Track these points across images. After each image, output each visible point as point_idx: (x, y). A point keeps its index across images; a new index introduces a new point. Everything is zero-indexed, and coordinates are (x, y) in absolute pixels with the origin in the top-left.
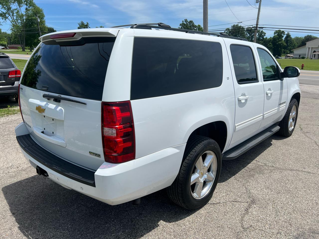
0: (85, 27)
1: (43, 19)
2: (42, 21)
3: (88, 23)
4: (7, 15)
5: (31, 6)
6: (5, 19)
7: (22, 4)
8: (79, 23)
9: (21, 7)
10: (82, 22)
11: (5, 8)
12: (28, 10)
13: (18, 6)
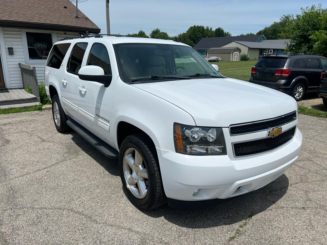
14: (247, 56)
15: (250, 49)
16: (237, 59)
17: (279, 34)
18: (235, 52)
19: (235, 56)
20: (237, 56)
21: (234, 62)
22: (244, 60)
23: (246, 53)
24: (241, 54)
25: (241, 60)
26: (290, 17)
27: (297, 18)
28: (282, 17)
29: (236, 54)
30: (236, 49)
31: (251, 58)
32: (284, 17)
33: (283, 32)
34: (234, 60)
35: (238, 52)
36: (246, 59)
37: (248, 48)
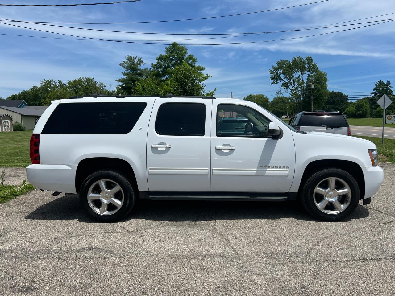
0: (384, 86)
1: (325, 84)
2: (324, 87)
3: (388, 82)
4: (289, 84)
5: (313, 72)
6: (287, 89)
7: (304, 71)
8: (376, 83)
9: (304, 74)
10: (381, 81)
11: (287, 78)
12: (310, 77)
13: (301, 73)
14: (21, 125)
15: (23, 116)
16: (8, 130)
17: (43, 100)
18: (5, 121)
19: (4, 125)
20: (8, 125)
21: (5, 133)
22: (19, 130)
23: (20, 122)
24: (13, 122)
25: (14, 130)
26: (52, 82)
27: (59, 84)
28: (43, 82)
29: (6, 122)
30: (6, 116)
31: (27, 128)
32: (44, 81)
33: (47, 98)
34: (4, 131)
35: (8, 121)
36: (21, 128)
37: (20, 116)
